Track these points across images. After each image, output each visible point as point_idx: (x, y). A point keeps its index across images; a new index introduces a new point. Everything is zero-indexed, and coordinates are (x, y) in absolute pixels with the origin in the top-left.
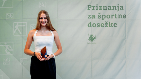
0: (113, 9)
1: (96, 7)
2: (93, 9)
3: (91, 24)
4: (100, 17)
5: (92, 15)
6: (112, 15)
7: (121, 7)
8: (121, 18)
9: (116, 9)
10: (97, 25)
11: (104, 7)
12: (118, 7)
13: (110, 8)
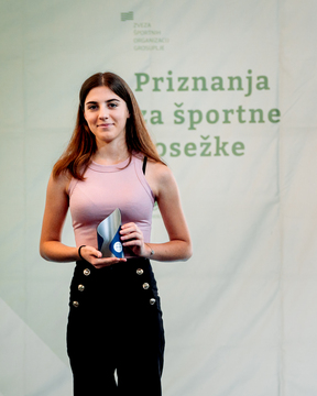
0: (231, 88)
1: (166, 82)
2: (156, 89)
4: (183, 120)
5: (153, 112)
6: (226, 112)
7: (259, 78)
8: (261, 121)
9: (240, 88)
10: (169, 150)
11: (195, 79)
12: (250, 79)
13: (218, 85)
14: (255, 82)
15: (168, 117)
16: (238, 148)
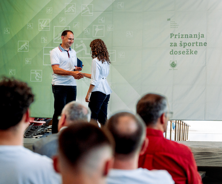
0: (194, 37)
1: (178, 36)
2: (175, 38)
3: (172, 52)
4: (182, 45)
5: (174, 43)
6: (193, 43)
8: (202, 45)
9: (197, 37)
10: (178, 53)
11: (185, 35)
13: (191, 36)
14: (200, 36)
15: (178, 44)
16: (196, 52)
